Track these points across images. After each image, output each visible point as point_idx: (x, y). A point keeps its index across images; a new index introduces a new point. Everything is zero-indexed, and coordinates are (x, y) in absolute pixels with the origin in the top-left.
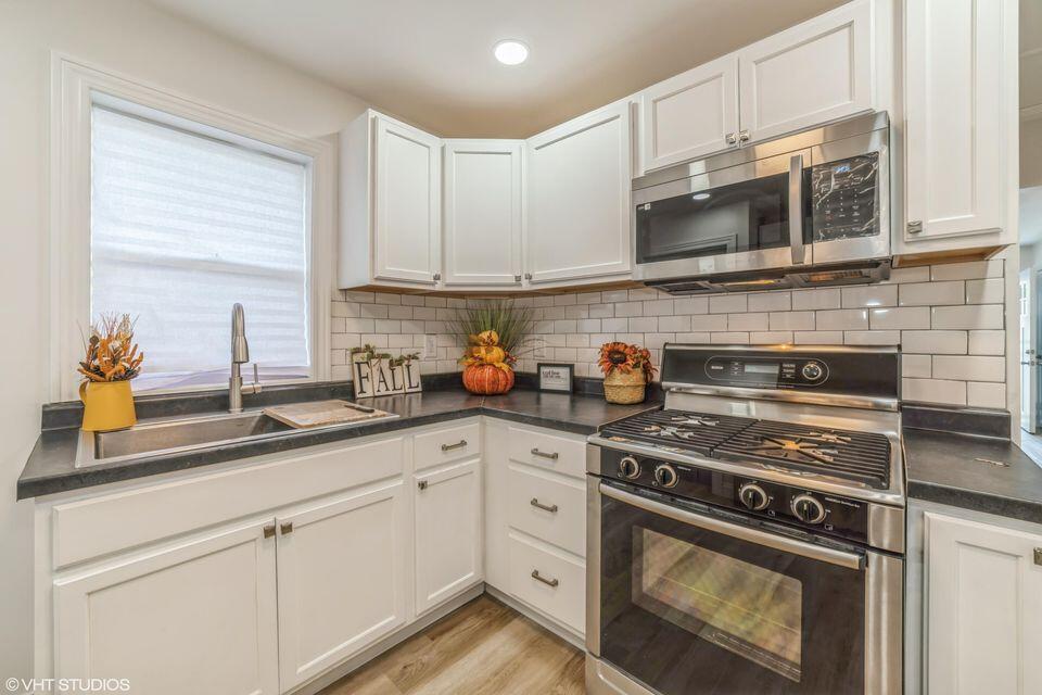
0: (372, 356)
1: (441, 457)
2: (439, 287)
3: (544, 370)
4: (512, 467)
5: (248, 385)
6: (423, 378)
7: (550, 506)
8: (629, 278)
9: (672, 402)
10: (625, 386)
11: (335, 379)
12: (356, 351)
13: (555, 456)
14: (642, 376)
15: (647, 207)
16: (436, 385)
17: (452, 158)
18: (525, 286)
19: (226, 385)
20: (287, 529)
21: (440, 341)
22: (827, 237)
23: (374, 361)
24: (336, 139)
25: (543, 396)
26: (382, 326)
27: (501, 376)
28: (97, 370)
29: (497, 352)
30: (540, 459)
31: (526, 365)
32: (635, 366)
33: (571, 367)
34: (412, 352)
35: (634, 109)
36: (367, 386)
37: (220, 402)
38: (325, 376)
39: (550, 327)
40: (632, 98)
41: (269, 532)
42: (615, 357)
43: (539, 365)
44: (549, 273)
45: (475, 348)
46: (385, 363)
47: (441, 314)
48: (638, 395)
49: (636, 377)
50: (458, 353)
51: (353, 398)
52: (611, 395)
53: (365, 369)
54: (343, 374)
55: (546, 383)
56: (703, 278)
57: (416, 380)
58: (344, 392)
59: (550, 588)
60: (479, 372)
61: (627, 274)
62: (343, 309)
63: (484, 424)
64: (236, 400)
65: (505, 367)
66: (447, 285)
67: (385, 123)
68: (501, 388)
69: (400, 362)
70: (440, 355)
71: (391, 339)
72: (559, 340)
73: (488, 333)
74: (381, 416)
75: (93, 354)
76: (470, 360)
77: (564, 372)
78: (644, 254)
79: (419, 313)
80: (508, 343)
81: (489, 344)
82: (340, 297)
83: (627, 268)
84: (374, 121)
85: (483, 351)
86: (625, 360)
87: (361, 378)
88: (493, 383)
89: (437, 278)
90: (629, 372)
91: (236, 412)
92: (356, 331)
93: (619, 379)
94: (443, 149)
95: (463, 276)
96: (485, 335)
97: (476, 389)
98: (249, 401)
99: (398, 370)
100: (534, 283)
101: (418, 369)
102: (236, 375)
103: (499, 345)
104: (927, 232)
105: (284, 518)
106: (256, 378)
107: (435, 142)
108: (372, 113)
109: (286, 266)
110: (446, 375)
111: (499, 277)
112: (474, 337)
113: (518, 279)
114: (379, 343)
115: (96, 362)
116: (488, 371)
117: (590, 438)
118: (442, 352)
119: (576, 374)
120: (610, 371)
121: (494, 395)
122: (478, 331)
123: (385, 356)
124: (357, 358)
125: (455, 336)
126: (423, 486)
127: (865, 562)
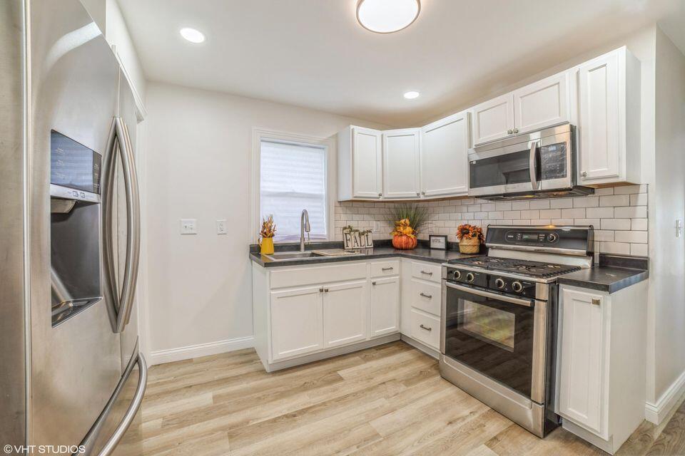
0: (351, 231)
1: (382, 273)
2: (381, 199)
3: (432, 238)
4: (413, 280)
5: (306, 241)
6: (374, 241)
7: (428, 295)
8: (467, 194)
9: (491, 253)
10: (469, 245)
11: (337, 240)
12: (345, 228)
13: (431, 274)
14: (478, 240)
15: (474, 163)
16: (379, 245)
17: (387, 140)
18: (422, 198)
19: (299, 241)
20: (327, 291)
21: (381, 224)
22: (546, 179)
23: (352, 233)
24: (336, 136)
25: (432, 251)
26: (356, 217)
27: (410, 240)
28: (265, 233)
29: (409, 229)
30: (424, 275)
31: (423, 236)
32: (473, 236)
33: (446, 237)
34: (368, 229)
35: (469, 115)
36: (349, 244)
37: (297, 247)
38: (332, 239)
39: (436, 217)
40: (469, 110)
41: (321, 290)
42: (464, 231)
43: (430, 236)
44: (433, 191)
45: (398, 227)
46: (357, 234)
47: (382, 211)
48: (475, 250)
49: (475, 241)
50: (390, 230)
51: (344, 248)
52: (462, 249)
53: (348, 236)
54: (340, 239)
55: (433, 245)
56: (500, 195)
57: (370, 242)
58: (340, 246)
59: (428, 332)
60: (400, 238)
61: (466, 192)
62: (340, 210)
63: (401, 261)
64: (302, 247)
65: (412, 236)
66: (385, 198)
67: (357, 129)
68: (410, 246)
69: (363, 233)
70: (381, 230)
71: (360, 223)
72: (440, 224)
73: (404, 220)
74: (357, 254)
75: (264, 227)
76: (396, 233)
77: (442, 240)
78: (473, 184)
79: (372, 211)
80: (415, 225)
81: (405, 225)
82: (338, 205)
83: (467, 190)
84: (353, 129)
85: (402, 228)
86: (469, 233)
87: (347, 240)
88: (407, 243)
89: (380, 195)
90: (470, 239)
91: (303, 251)
92: (345, 219)
93: (465, 242)
94: (382, 135)
95: (391, 194)
96: (403, 221)
97: (399, 247)
98: (308, 247)
99: (362, 237)
100: (426, 196)
101: (372, 237)
102: (302, 238)
103: (410, 226)
104: (590, 176)
105: (325, 287)
106: (309, 238)
107: (378, 133)
108: (352, 127)
109: (317, 193)
110: (384, 240)
111: (410, 193)
112: (397, 222)
113: (418, 194)
114: (354, 225)
115: (265, 231)
116: (404, 238)
117: (443, 264)
118: (382, 230)
119: (449, 240)
120: (461, 238)
121: (406, 249)
122: (400, 219)
123: (357, 231)
124: (345, 231)
125: (389, 222)
126: (374, 284)
127: (533, 304)
